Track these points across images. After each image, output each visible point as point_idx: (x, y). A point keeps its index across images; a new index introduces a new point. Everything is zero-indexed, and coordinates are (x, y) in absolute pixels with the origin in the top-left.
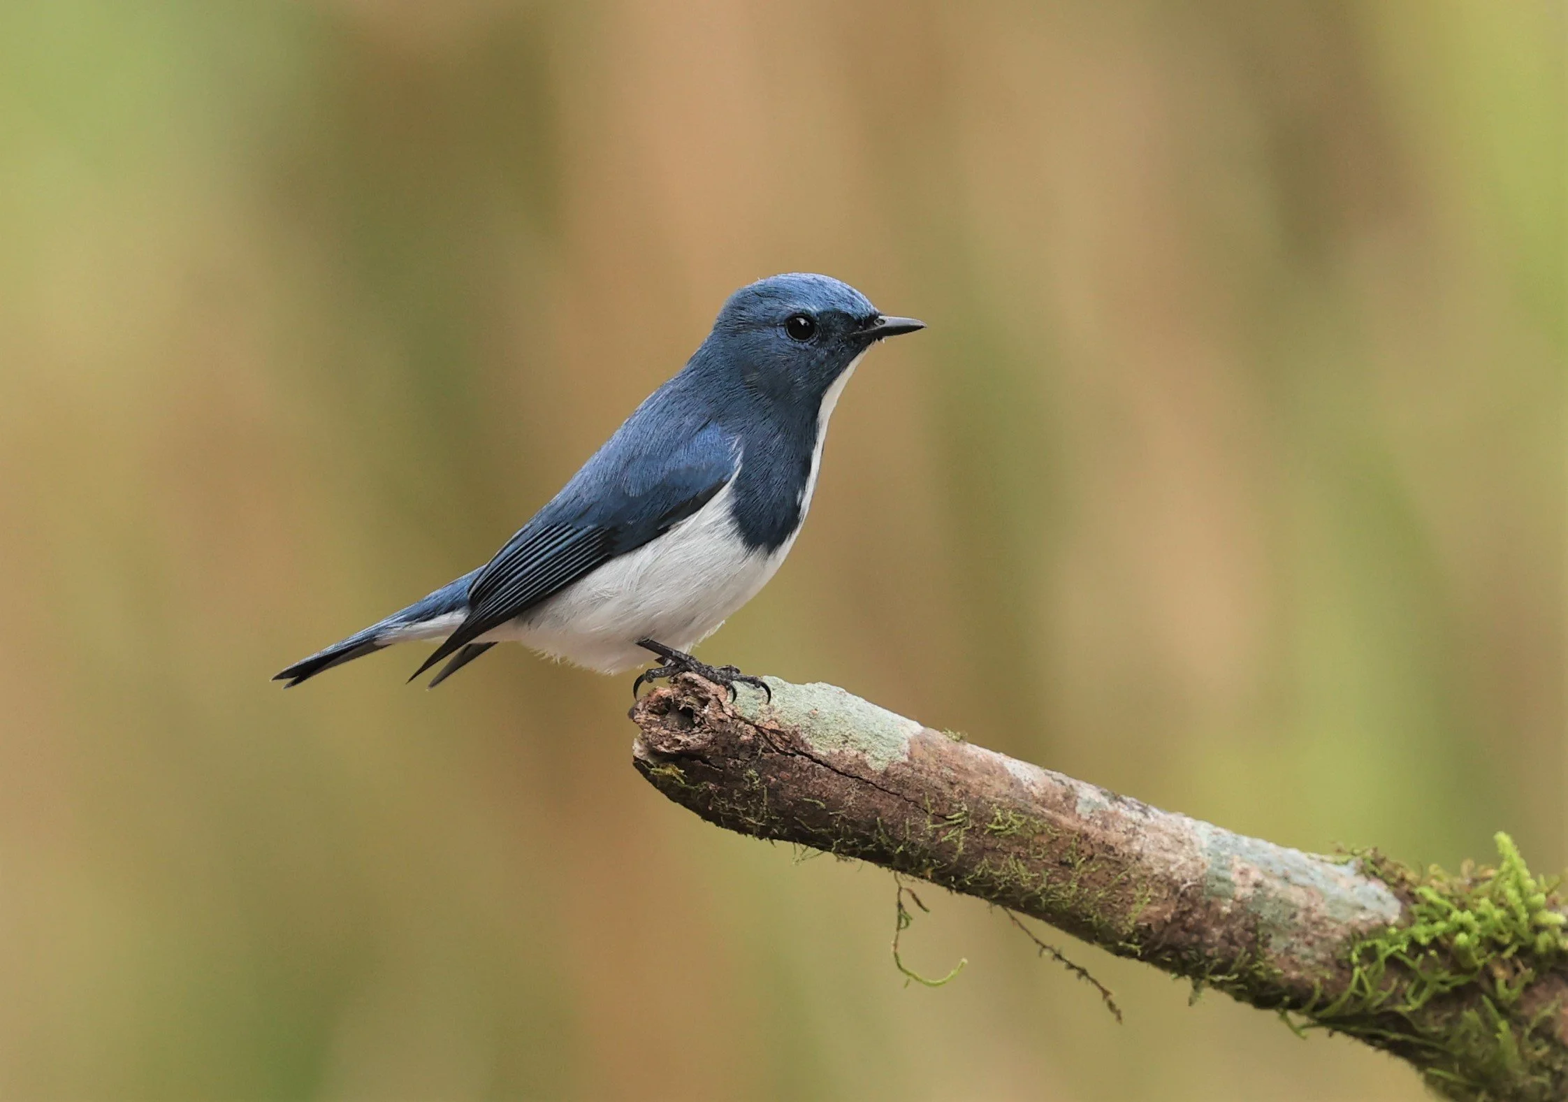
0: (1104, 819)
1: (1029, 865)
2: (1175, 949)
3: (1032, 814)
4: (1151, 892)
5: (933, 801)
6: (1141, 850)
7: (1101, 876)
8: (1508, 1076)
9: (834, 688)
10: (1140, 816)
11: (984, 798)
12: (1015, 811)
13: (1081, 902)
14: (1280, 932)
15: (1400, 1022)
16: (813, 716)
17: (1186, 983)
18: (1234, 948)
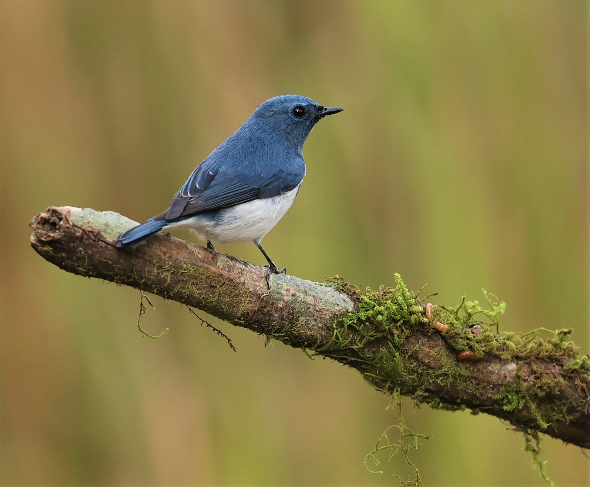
0: (229, 268)
1: (197, 287)
2: (259, 322)
3: (199, 266)
4: (249, 298)
5: (157, 260)
6: (245, 281)
7: (228, 292)
8: (400, 375)
9: (115, 213)
10: (244, 266)
11: (178, 259)
12: (191, 264)
13: (218, 304)
14: (303, 315)
15: (354, 353)
16: (106, 225)
17: (264, 337)
18: (284, 322)
